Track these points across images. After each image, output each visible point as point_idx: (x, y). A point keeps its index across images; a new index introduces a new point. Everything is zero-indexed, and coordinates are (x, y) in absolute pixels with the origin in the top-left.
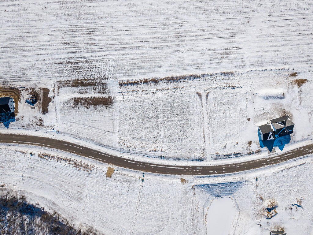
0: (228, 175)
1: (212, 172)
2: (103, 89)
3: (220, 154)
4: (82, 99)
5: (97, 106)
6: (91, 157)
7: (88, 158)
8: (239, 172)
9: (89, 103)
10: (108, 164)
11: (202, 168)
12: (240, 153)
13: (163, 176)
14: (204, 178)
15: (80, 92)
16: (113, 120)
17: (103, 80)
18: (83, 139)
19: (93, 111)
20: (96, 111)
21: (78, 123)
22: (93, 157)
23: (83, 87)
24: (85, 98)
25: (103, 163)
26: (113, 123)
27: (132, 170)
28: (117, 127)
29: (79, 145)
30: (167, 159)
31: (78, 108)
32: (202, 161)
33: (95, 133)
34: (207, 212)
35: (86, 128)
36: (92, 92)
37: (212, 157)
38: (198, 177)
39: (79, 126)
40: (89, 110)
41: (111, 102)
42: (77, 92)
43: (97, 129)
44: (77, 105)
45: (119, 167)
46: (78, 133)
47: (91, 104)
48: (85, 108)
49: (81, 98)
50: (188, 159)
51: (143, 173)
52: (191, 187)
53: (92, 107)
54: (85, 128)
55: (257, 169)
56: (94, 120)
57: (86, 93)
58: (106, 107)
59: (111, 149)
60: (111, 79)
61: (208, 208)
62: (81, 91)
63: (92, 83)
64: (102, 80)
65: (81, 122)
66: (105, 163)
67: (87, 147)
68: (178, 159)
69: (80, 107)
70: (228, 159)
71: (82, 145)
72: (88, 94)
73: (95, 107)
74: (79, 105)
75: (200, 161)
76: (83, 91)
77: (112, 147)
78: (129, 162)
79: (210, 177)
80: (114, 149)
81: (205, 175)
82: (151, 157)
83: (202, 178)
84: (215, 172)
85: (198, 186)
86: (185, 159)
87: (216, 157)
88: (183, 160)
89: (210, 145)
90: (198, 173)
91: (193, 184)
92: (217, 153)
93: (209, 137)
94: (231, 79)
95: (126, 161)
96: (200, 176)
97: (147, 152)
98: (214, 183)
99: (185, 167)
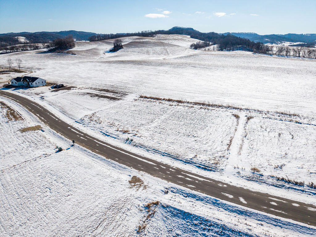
0: (289, 224)
3: (266, 174)
11: (202, 179)
13: (101, 160)
14: (199, 203)
27: (63, 137)
30: (134, 145)
32: (211, 170)
37: (239, 173)
38: (181, 192)
43: (80, 105)
44: (86, 94)
48: (90, 97)
50: (176, 158)
52: (146, 204)
63: (116, 92)
75: (205, 169)
78: (72, 130)
79: (218, 204)
80: (71, 118)
81: (203, 195)
82: (111, 137)
83: (193, 200)
84: (242, 200)
85: (169, 214)
86: (169, 155)
87: (251, 175)
88: (164, 155)
89: (240, 156)
90: (185, 183)
91: (158, 199)
92: (254, 169)
93: (241, 148)
94: (293, 118)
95: (69, 128)
96: (188, 190)
97: (112, 130)
98: (229, 226)
99: (159, 164)
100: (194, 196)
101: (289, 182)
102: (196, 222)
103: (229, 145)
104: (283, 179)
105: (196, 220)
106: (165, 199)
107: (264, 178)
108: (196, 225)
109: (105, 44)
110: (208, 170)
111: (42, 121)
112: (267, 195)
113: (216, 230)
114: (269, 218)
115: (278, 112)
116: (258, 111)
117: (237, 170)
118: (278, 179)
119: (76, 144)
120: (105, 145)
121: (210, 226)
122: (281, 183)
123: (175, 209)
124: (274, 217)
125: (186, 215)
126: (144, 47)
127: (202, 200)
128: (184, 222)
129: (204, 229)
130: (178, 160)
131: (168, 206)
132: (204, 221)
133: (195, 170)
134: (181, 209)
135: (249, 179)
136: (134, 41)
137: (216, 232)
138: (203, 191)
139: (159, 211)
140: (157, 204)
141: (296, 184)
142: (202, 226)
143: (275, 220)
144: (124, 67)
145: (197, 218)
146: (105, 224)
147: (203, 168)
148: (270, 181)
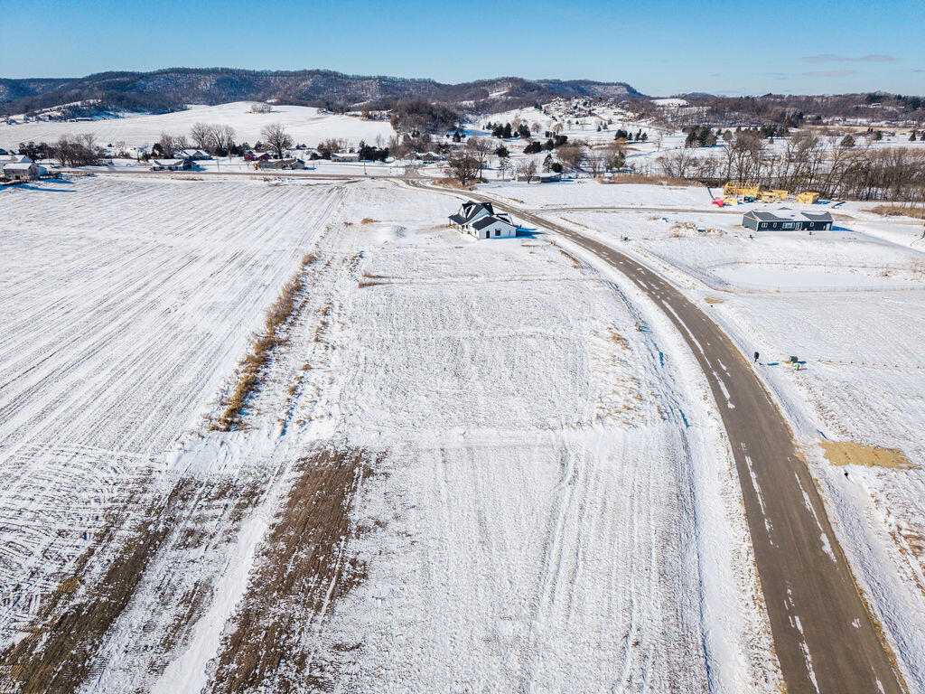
2: (221, 495)
4: (247, 620)
5: (355, 517)
6: (827, 548)
7: (857, 571)
9: (318, 567)
10: (810, 466)
15: (168, 644)
16: (469, 449)
17: (145, 491)
18: (691, 616)
19: (394, 544)
20: (394, 526)
21: (524, 658)
22: (824, 537)
23: (122, 621)
24: (252, 594)
25: (824, 486)
26: (496, 449)
28: (522, 433)
29: (767, 641)
31: (347, 656)
33: (601, 530)
35: (562, 590)
36: (211, 554)
39: (560, 645)
40: (378, 567)
41: (340, 458)
42: (156, 669)
43: (552, 519)
44: (301, 663)
45: (794, 429)
46: (632, 653)
47: (328, 550)
48: (357, 592)
49: (234, 628)
53: (355, 547)
54: (561, 596)
56: (476, 537)
57: (195, 601)
58: (369, 473)
59: (688, 457)
60: (171, 458)
62: (155, 637)
63: (127, 550)
64: (148, 496)
65: (507, 629)
66: (814, 475)
67: (753, 581)
68: (630, 307)
69: (336, 639)
71: (758, 619)
72: (218, 583)
73: (360, 529)
74: (314, 639)
76: (167, 618)
77: (671, 451)
78: (728, 396)
80: (686, 447)
95: (731, 406)
111: (812, 487)
120: (694, 340)
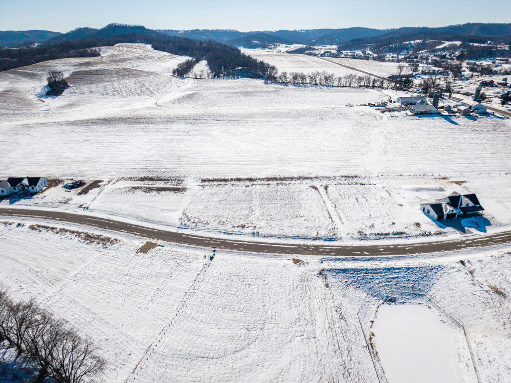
0: (393, 257)
1: (359, 253)
2: (178, 183)
3: (367, 233)
5: (163, 192)
8: (417, 254)
9: (151, 190)
11: (335, 248)
12: (404, 233)
13: (254, 255)
14: (344, 262)
15: (144, 184)
16: (180, 201)
18: (121, 215)
19: (153, 195)
20: (158, 195)
23: (151, 181)
26: (179, 204)
27: (193, 246)
29: (111, 219)
30: (264, 237)
31: (133, 192)
32: (334, 240)
34: (372, 330)
36: (161, 184)
37: (352, 237)
38: (331, 260)
40: (148, 194)
42: (140, 184)
43: (151, 207)
48: (144, 193)
49: (143, 187)
50: (306, 238)
51: (214, 251)
52: (318, 272)
53: (154, 192)
54: (132, 206)
55: (454, 252)
58: (176, 192)
60: (192, 178)
61: (372, 322)
62: (146, 183)
63: (165, 179)
64: (180, 178)
65: (129, 202)
68: (287, 237)
69: (136, 192)
70: (385, 239)
72: (154, 185)
75: (330, 240)
76: (149, 183)
77: (166, 223)
79: (355, 259)
80: (168, 225)
81: (344, 257)
82: (235, 234)
83: (340, 261)
84: (365, 253)
85: (334, 273)
86: (298, 237)
87: (360, 236)
88: (295, 238)
89: (344, 224)
90: (328, 253)
91: (322, 268)
92: (359, 232)
93: (340, 218)
94: (356, 180)
95: (184, 236)
96: (334, 257)
97: (229, 228)
98: (368, 268)
99: (299, 246)
100: (339, 259)
101: (382, 234)
102: (352, 272)
103: (331, 217)
104: (378, 234)
105: (351, 271)
106: (325, 265)
107: (368, 236)
108: (352, 274)
109: (24, 79)
110: (333, 240)
112: (376, 246)
113: (364, 272)
114: (383, 258)
115: (342, 175)
116: (327, 177)
117: (349, 236)
118: (376, 235)
119: (216, 249)
120: (241, 243)
121: (360, 271)
122: (378, 237)
123: (336, 269)
124: (386, 256)
125: (344, 271)
126: (104, 82)
127: (345, 260)
128: (345, 275)
129: (358, 274)
130: (308, 239)
131: (331, 269)
132: (355, 270)
133: (326, 243)
134: (339, 268)
135: (361, 239)
136: (78, 70)
137: (364, 273)
138: (342, 255)
139: (328, 273)
140: (323, 270)
141: (386, 234)
142: (356, 273)
143: (387, 258)
144: (118, 131)
145: (352, 270)
146: (308, 289)
147: (328, 240)
148: (372, 237)
